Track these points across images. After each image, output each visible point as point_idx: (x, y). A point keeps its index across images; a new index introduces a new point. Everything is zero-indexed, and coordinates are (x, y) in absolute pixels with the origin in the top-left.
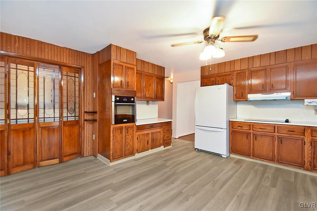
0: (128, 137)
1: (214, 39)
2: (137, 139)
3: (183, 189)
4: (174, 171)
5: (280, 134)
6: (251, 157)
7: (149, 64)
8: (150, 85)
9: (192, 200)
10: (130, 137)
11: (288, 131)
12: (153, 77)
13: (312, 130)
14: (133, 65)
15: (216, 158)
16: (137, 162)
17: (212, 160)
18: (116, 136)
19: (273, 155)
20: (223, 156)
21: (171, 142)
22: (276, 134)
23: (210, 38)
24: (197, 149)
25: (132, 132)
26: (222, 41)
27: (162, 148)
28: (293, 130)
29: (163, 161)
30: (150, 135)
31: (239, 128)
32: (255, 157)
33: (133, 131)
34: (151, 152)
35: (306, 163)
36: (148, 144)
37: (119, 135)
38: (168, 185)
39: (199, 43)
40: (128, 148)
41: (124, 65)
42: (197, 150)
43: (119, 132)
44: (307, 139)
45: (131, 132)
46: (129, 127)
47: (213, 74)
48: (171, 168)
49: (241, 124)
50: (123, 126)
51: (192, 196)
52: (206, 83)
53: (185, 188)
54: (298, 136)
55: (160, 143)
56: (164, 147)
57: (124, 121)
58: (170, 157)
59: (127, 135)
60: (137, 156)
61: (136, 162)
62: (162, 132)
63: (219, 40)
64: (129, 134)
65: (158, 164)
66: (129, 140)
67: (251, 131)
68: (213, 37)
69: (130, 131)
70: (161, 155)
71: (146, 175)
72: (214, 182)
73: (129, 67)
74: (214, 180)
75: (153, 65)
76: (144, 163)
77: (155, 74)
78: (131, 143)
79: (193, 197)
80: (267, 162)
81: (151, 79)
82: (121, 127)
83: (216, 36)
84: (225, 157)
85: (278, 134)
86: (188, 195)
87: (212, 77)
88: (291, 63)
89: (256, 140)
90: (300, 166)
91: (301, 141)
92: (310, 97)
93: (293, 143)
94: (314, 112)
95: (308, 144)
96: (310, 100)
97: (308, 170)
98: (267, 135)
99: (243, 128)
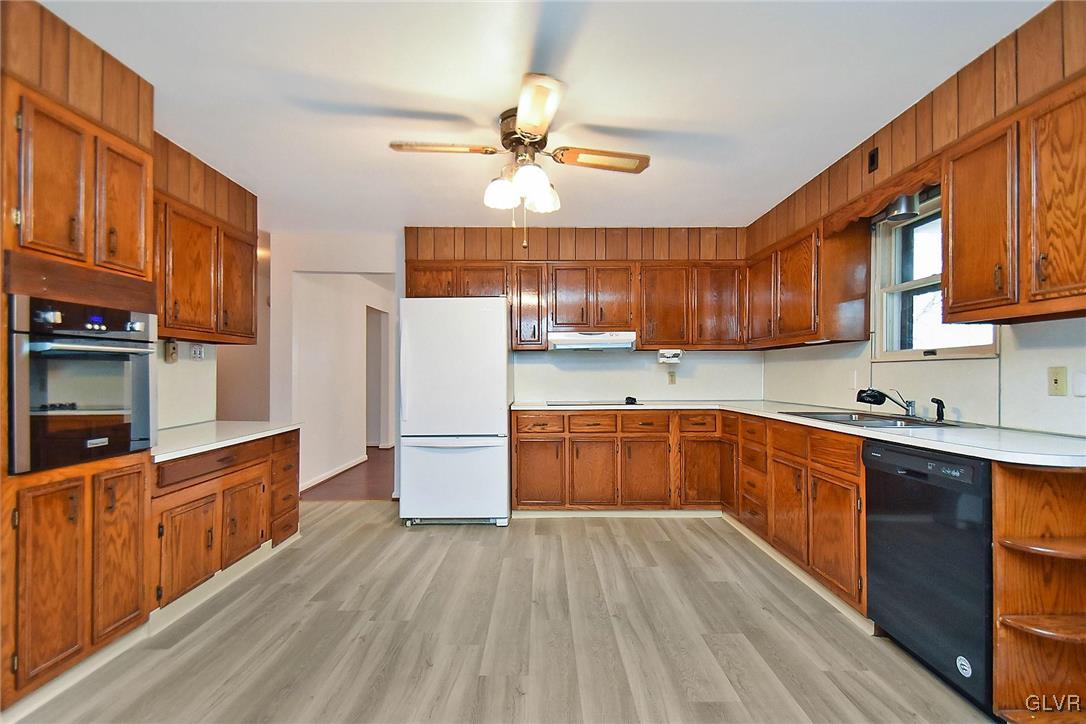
0: (111, 531)
1: (530, 149)
2: (160, 535)
3: (479, 664)
4: (393, 618)
5: (626, 435)
6: (567, 506)
7: (193, 165)
8: (198, 264)
9: (531, 685)
10: (125, 533)
11: (643, 424)
12: (210, 228)
13: (681, 417)
14: (136, 145)
15: (484, 532)
16: (179, 651)
17: (478, 542)
18: (36, 545)
19: (615, 490)
20: (500, 523)
21: (296, 517)
22: (620, 435)
23: (519, 141)
24: (408, 519)
25: (134, 503)
26: (554, 157)
27: (266, 552)
28: (649, 421)
29: (315, 599)
30: (219, 499)
31: (538, 429)
32: (577, 504)
33: (139, 496)
34: (222, 581)
35: (672, 491)
36: (209, 546)
37: (58, 532)
38: (416, 679)
39: (486, 153)
40: (112, 594)
41: (91, 130)
42: (409, 523)
43: (59, 511)
44: (673, 438)
45: (128, 504)
46: (120, 476)
47: (447, 261)
48: (371, 613)
49: (542, 419)
50: (81, 479)
51: (523, 673)
52: (425, 287)
53: (480, 657)
54: (658, 434)
55: (258, 532)
56: (275, 544)
57: (92, 443)
58: (332, 575)
59: (108, 524)
60: (161, 620)
61: (172, 655)
62: (265, 481)
63: (549, 154)
64: (116, 513)
65: (304, 622)
66: (119, 547)
67: (567, 435)
68: (527, 140)
69: (125, 498)
70: (283, 582)
71: (288, 686)
72: (538, 604)
73: (121, 152)
74: (534, 599)
75: (210, 173)
76: (222, 639)
77: (219, 215)
78: (129, 565)
79: (527, 674)
80: (601, 510)
81: (199, 236)
82: (69, 480)
83: (539, 138)
84: (505, 522)
85: (622, 435)
86: (507, 677)
87: (447, 270)
88: (635, 261)
89: (577, 457)
90: (663, 503)
91: (663, 445)
92: (669, 344)
93: (650, 451)
94: (667, 377)
95: (674, 449)
96: (669, 352)
97: (676, 509)
98: (602, 440)
99: (548, 429)
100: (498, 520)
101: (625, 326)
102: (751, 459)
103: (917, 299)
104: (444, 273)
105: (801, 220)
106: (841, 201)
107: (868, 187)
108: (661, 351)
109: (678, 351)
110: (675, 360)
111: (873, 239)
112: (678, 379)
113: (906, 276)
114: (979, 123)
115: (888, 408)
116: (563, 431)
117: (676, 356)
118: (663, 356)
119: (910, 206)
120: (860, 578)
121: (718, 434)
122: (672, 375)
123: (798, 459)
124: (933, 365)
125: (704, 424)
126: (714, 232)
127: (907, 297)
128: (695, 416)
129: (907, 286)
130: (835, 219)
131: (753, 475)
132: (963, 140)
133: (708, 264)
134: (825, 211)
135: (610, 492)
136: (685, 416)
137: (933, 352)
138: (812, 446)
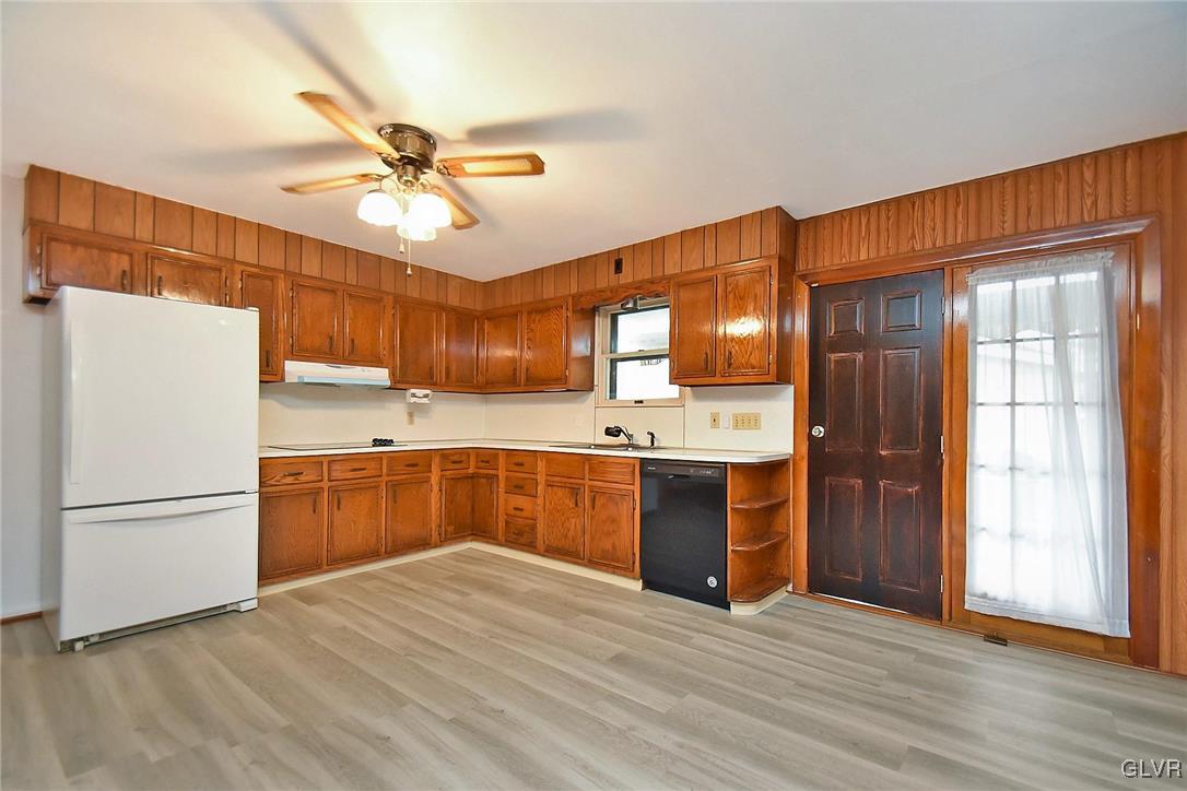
5: (391, 478)
6: (325, 567)
13: (442, 456)
15: (227, 620)
19: (378, 539)
20: (244, 607)
22: (385, 478)
24: (78, 640)
28: (414, 462)
31: (292, 479)
35: (434, 530)
42: (79, 646)
44: (434, 478)
49: (295, 466)
54: (421, 475)
67: (325, 484)
84: (254, 604)
85: (388, 478)
87: (120, 252)
88: (389, 294)
89: (339, 508)
90: (423, 544)
91: (425, 485)
92: (419, 384)
93: (414, 492)
94: (405, 418)
95: (436, 488)
96: (420, 392)
97: (436, 547)
98: (368, 485)
99: (303, 478)
100: (242, 604)
101: (375, 361)
102: (517, 488)
103: (619, 363)
104: (115, 255)
105: (549, 291)
106: (589, 287)
107: (613, 283)
108: (413, 391)
109: (428, 392)
110: (425, 400)
111: (597, 318)
112: (416, 419)
113: (613, 351)
114: (694, 268)
115: (622, 439)
116: (321, 481)
117: (426, 396)
118: (414, 395)
119: (635, 304)
120: (634, 554)
121: (470, 471)
122: (411, 415)
123: (577, 481)
124: (640, 411)
125: (460, 462)
126: (459, 280)
127: (613, 362)
128: (452, 455)
129: (613, 356)
130: (583, 299)
131: (520, 501)
132: (683, 274)
133: (454, 309)
134: (574, 290)
135: (374, 540)
136: (445, 455)
137: (641, 402)
138: (590, 468)
